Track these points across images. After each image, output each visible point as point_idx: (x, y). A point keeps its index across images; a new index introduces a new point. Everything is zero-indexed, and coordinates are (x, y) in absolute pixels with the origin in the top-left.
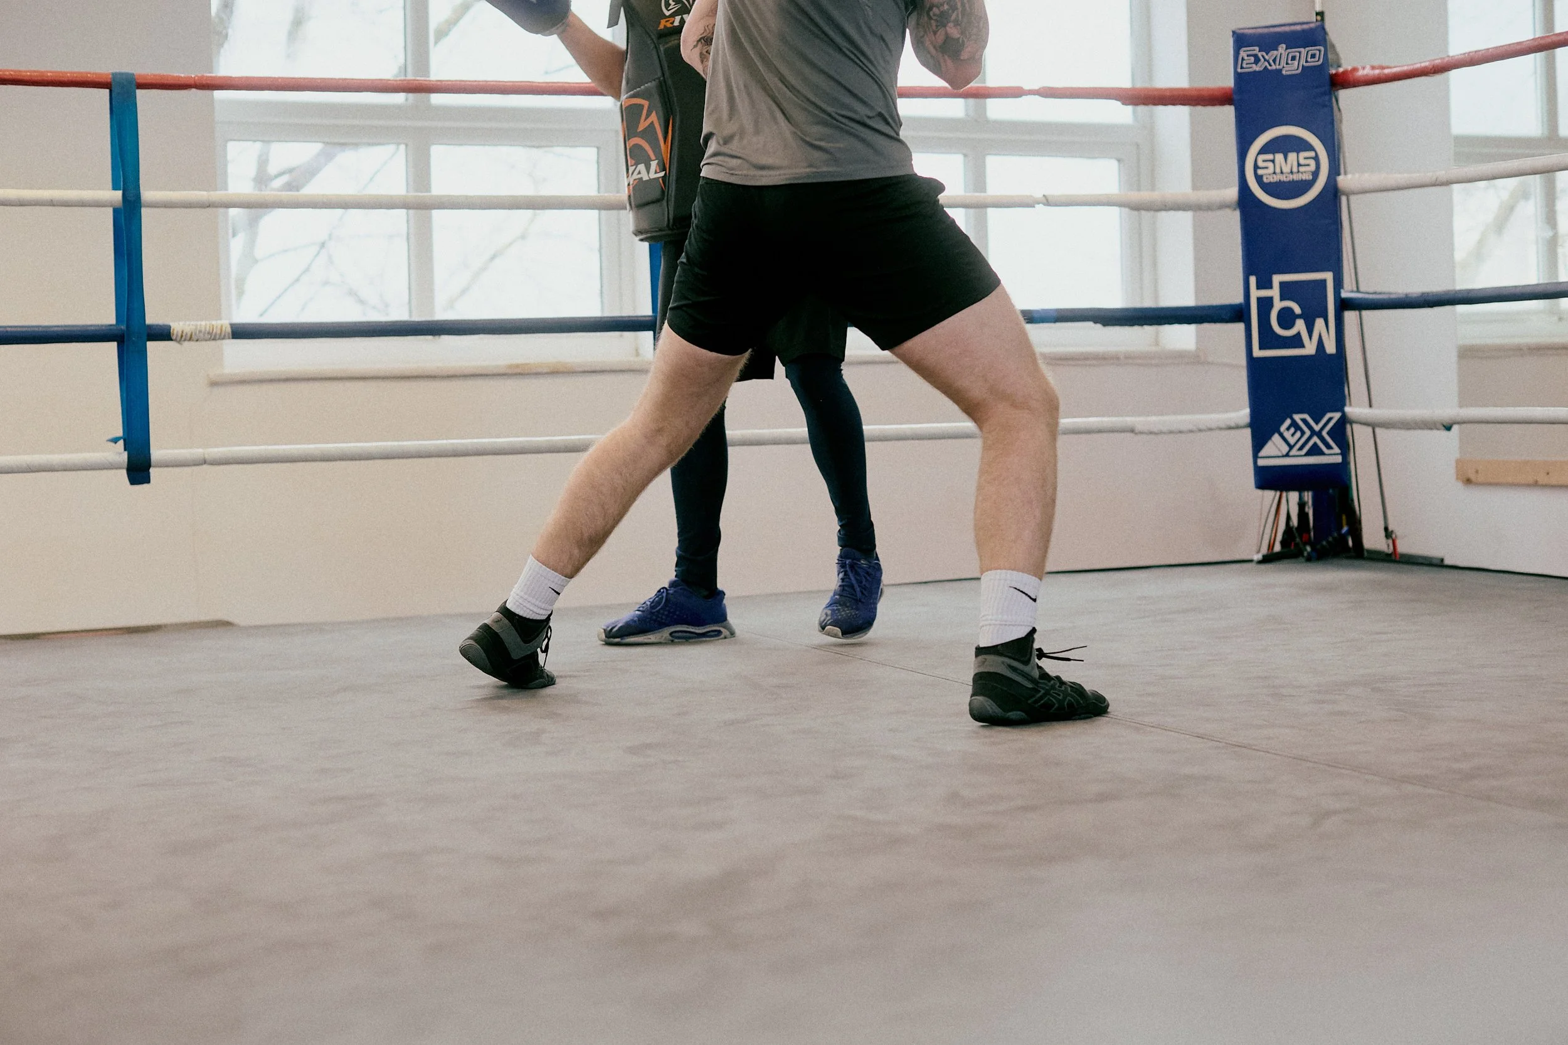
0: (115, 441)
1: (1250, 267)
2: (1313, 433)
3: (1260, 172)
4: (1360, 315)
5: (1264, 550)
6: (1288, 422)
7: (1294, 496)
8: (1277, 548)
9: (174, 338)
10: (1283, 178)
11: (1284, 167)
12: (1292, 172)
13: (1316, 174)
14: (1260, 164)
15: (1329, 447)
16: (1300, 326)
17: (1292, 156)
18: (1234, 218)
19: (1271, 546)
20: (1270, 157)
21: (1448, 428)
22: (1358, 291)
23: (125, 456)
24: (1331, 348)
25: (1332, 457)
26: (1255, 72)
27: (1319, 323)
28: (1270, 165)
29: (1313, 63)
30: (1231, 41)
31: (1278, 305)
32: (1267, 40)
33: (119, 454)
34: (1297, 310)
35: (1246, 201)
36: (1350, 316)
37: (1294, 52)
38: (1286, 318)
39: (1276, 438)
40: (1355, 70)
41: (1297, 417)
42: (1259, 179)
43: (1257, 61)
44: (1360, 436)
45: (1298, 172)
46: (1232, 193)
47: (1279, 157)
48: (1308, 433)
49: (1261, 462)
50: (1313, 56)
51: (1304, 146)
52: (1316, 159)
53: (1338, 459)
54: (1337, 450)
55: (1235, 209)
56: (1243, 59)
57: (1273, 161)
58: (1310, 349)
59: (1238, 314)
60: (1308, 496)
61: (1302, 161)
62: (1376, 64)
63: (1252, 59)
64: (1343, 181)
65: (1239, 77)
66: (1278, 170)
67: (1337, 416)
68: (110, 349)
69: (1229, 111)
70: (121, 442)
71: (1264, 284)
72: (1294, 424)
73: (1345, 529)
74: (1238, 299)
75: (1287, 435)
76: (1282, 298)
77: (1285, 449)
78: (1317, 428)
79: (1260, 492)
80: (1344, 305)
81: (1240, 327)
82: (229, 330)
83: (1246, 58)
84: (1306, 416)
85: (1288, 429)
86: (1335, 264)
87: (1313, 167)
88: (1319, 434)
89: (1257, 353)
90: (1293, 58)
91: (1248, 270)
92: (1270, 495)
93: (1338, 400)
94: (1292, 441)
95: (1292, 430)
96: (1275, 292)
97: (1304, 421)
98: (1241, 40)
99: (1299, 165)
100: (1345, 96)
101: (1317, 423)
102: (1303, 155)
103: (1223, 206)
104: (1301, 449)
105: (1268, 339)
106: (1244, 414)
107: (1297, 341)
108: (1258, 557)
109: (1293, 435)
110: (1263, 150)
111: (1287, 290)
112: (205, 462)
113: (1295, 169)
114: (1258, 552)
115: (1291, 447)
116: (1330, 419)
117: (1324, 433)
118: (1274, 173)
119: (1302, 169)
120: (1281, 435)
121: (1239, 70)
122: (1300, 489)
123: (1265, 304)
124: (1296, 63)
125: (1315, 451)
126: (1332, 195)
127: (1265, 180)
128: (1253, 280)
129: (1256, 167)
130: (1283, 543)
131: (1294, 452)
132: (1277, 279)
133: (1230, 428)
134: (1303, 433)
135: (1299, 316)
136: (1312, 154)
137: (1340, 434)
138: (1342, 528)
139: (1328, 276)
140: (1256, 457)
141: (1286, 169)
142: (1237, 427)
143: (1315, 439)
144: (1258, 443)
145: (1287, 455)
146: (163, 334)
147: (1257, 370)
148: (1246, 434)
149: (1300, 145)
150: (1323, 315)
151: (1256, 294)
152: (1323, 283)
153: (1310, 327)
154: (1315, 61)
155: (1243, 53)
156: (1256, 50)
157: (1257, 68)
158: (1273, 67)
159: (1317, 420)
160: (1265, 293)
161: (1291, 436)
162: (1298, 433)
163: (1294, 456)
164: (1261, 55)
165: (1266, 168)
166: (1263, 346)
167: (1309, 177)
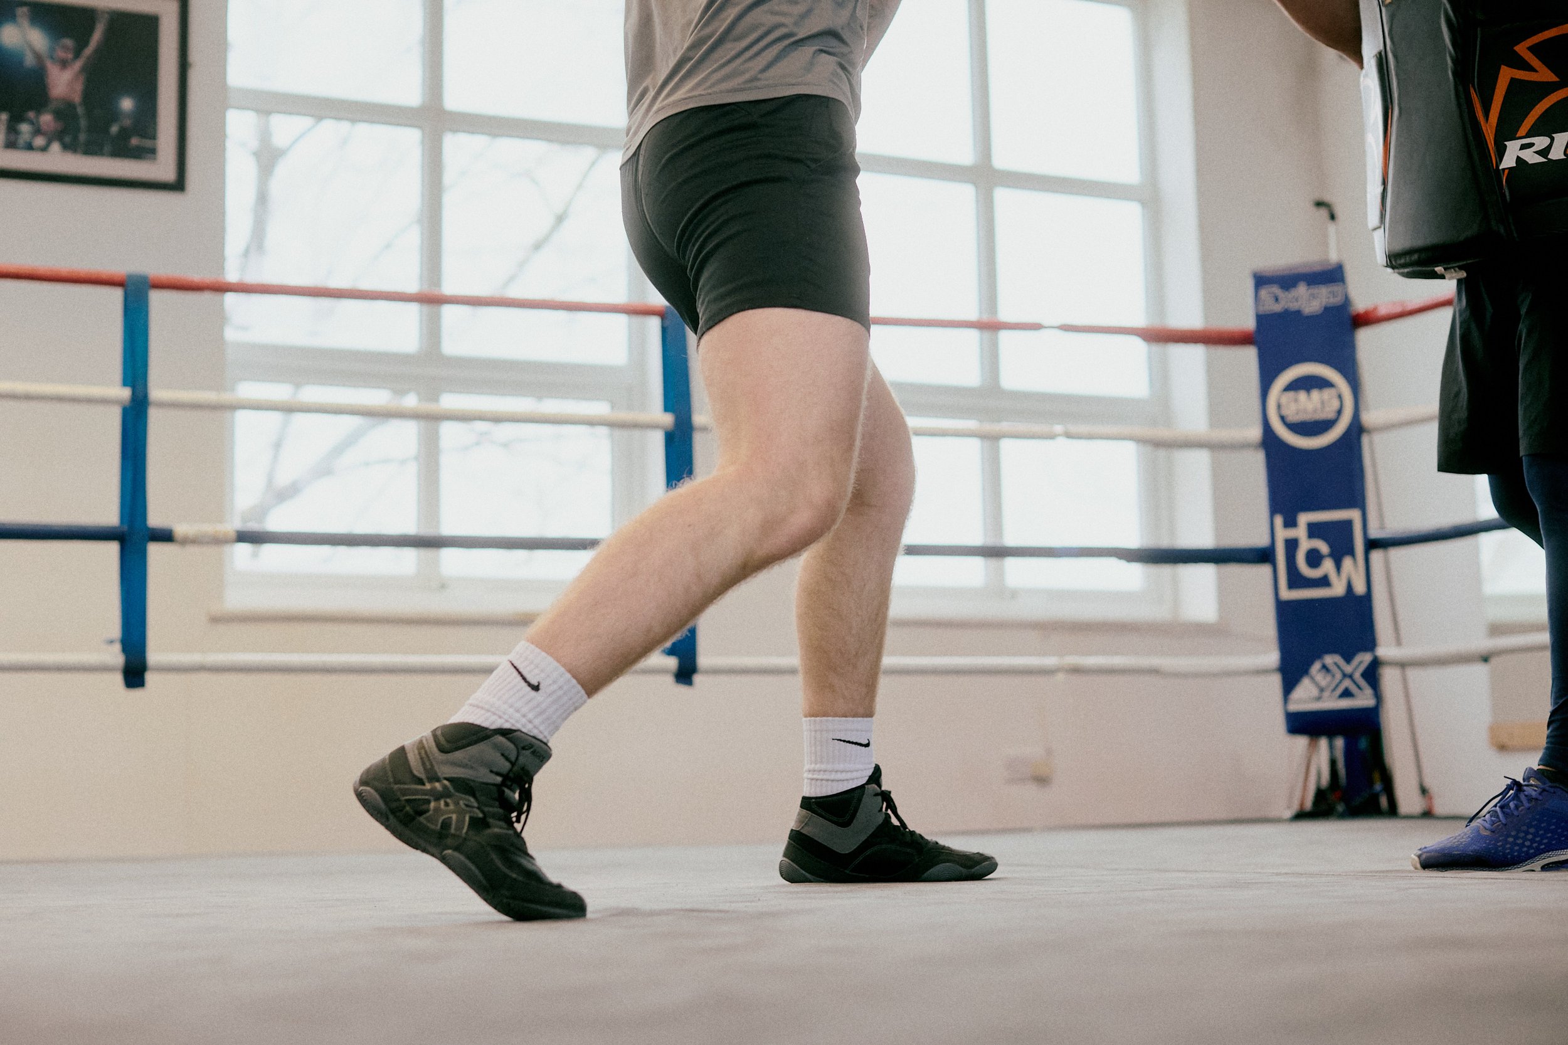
0: (112, 642)
1: (1276, 506)
2: (1345, 675)
4: (1386, 554)
5: (1295, 808)
7: (1323, 743)
8: (1308, 805)
9: (176, 539)
10: (1307, 417)
11: (1309, 405)
12: (1315, 411)
13: (1339, 412)
14: (1283, 401)
15: (1359, 688)
16: (1328, 566)
17: (1315, 394)
18: (1257, 462)
19: (1302, 804)
20: (1291, 394)
21: (1485, 659)
22: (1383, 529)
23: (120, 659)
24: (1360, 588)
25: (1364, 700)
26: (1276, 313)
27: (1347, 562)
28: (1293, 404)
29: (1334, 301)
30: (1250, 284)
31: (1305, 545)
32: (1288, 281)
33: (116, 657)
35: (1270, 442)
36: (1376, 556)
37: (1315, 290)
38: (1314, 559)
39: (1306, 682)
40: (1375, 309)
41: (1330, 660)
42: (1283, 418)
43: (1277, 300)
44: (1389, 678)
45: (1322, 409)
46: (1255, 433)
47: (1302, 395)
48: (1339, 676)
49: (1293, 707)
50: (1333, 296)
51: (1328, 384)
52: (1340, 397)
53: (1370, 701)
54: (1368, 691)
55: (1259, 448)
56: (1263, 299)
57: (1296, 400)
58: (1338, 589)
59: (1264, 556)
60: (1340, 742)
61: (1325, 399)
63: (1271, 299)
64: (1369, 418)
65: (1261, 319)
66: (1301, 408)
68: (111, 550)
69: (1249, 356)
70: (118, 645)
71: (1291, 523)
72: (1325, 668)
73: (1378, 787)
74: (1261, 540)
75: (1318, 677)
76: (1310, 536)
77: (1315, 692)
78: (1348, 669)
79: (1290, 737)
80: (1372, 545)
81: (1265, 570)
82: (234, 533)
83: (1267, 297)
84: (1337, 658)
85: (1320, 671)
86: (1359, 501)
87: (1336, 404)
88: (1351, 676)
89: (1287, 594)
90: (1314, 297)
91: (1275, 508)
92: (1302, 741)
93: (1370, 644)
94: (1323, 683)
95: (1323, 672)
96: (1300, 532)
97: (1336, 664)
98: (1261, 281)
99: (1322, 402)
100: (1365, 337)
101: (1348, 662)
102: (1327, 393)
103: (1246, 446)
104: (1334, 690)
105: (1296, 580)
106: (1272, 657)
107: (1324, 582)
108: (1288, 814)
109: (1325, 678)
110: (1287, 388)
111: (1315, 530)
112: (204, 668)
113: (1319, 406)
114: (1289, 808)
115: (1322, 690)
116: (1361, 662)
118: (1299, 411)
119: (1326, 408)
120: (1312, 679)
121: (1260, 310)
122: (1331, 735)
123: (1292, 545)
124: (1316, 302)
125: (1347, 694)
126: (1357, 430)
127: (1289, 419)
128: (1279, 520)
129: (1279, 407)
130: (1315, 799)
131: (1326, 694)
132: (1304, 519)
133: (1258, 672)
134: (1333, 676)
135: (1327, 555)
136: (1334, 391)
137: (1372, 674)
138: (1371, 784)
139: (1354, 515)
141: (1310, 407)
142: (1267, 671)
143: (1347, 683)
144: (1289, 686)
145: (1319, 699)
146: (165, 536)
147: (1286, 612)
148: (1276, 681)
149: (1322, 383)
150: (1351, 552)
151: (1282, 534)
152: (1348, 524)
153: (1338, 566)
154: (1337, 300)
155: (1263, 293)
156: (1276, 289)
157: (1277, 308)
158: (1294, 306)
159: (1348, 659)
160: (1291, 533)
161: (1322, 679)
162: (1329, 678)
163: (1326, 699)
164: (1282, 294)
165: (1288, 407)
166: (1291, 586)
167: (1331, 415)
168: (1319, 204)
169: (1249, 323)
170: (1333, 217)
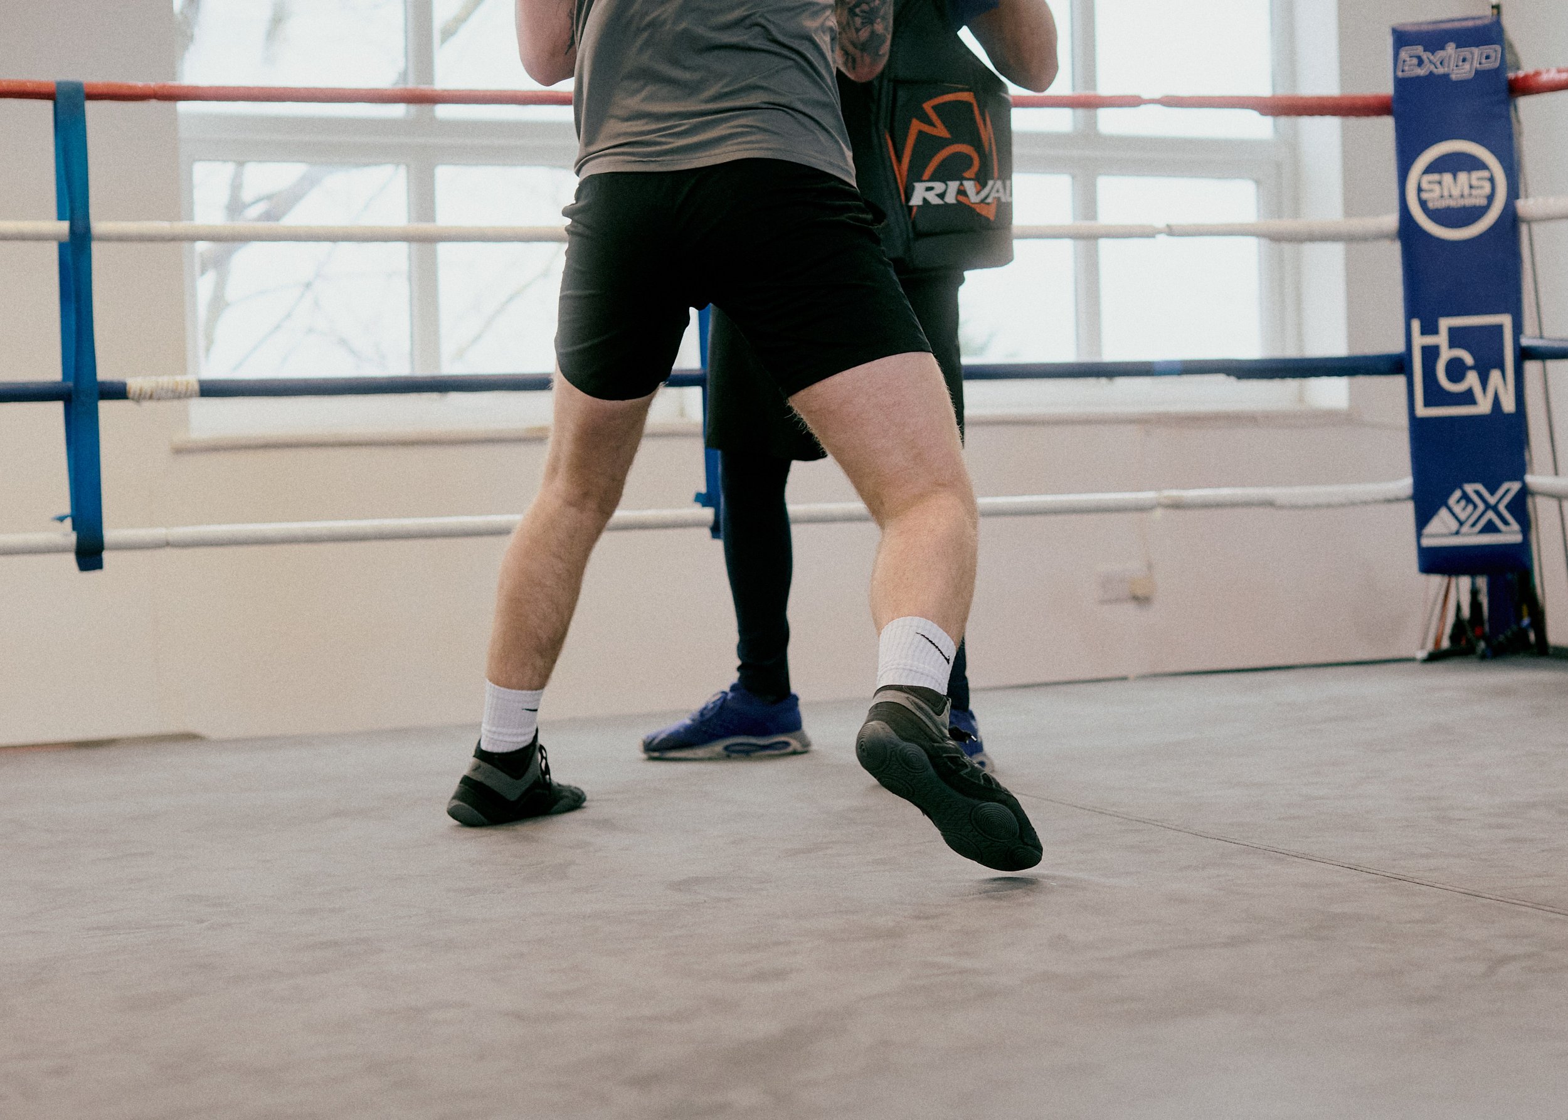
0: (61, 519)
1: (1412, 309)
2: (1488, 506)
3: (1424, 196)
4: (1544, 367)
5: (1430, 646)
6: (1458, 494)
7: (1465, 582)
8: (1445, 644)
9: (131, 396)
10: (1452, 203)
11: (1455, 190)
12: (1462, 196)
13: (1491, 198)
14: (1424, 186)
15: (1506, 523)
16: (1472, 379)
17: (1463, 176)
18: (1392, 255)
19: (1438, 642)
20: (1435, 177)
22: (1541, 337)
23: (72, 538)
24: (1509, 405)
25: (1510, 535)
26: (1418, 78)
27: (1495, 376)
28: (1437, 187)
29: (1488, 65)
30: (1389, 41)
31: (1446, 354)
32: (1433, 39)
33: (67, 535)
34: (1469, 360)
35: (1408, 231)
36: (1532, 368)
37: (1465, 52)
38: (1456, 370)
39: (1443, 512)
40: (1537, 74)
41: (1469, 488)
42: (1423, 204)
43: (1421, 62)
44: (1544, 512)
45: (1470, 195)
46: (1391, 221)
47: (1447, 178)
48: (1481, 507)
49: (1426, 542)
50: (1487, 57)
51: (1478, 165)
52: (1492, 180)
53: (1518, 538)
54: (1515, 526)
55: (1394, 240)
56: (1404, 61)
57: (1440, 183)
58: (1483, 406)
59: (1398, 365)
60: (1482, 582)
61: (1474, 183)
62: (1562, 66)
63: (1415, 61)
64: (1524, 206)
65: (1401, 83)
66: (1446, 193)
67: (1515, 486)
69: (1387, 124)
70: (68, 522)
71: (1429, 328)
72: (1465, 497)
73: (1526, 621)
74: (1397, 346)
75: (1457, 509)
76: (1452, 345)
77: (1454, 525)
78: (1492, 500)
79: (1424, 577)
80: (1524, 354)
81: (1400, 381)
82: (196, 387)
83: (1408, 59)
84: (1480, 487)
85: (1458, 502)
86: (1513, 305)
87: (1486, 189)
88: (1495, 508)
89: (1422, 411)
90: (1464, 60)
91: (1411, 312)
92: (1436, 581)
93: (1518, 469)
94: (1462, 516)
95: (1463, 503)
96: (1441, 339)
97: (1477, 493)
98: (1402, 39)
99: (1471, 187)
100: (1526, 105)
101: (1492, 493)
102: (1476, 175)
103: (1380, 236)
104: (1474, 525)
105: (1434, 395)
106: (1405, 484)
107: (1468, 398)
108: (1421, 654)
109: (1464, 509)
110: (1430, 169)
111: (1457, 337)
112: (168, 544)
113: (1466, 191)
114: (1423, 647)
115: (1461, 523)
116: (1507, 491)
117: (1502, 508)
118: (1442, 197)
119: (1474, 192)
120: (1450, 509)
121: (1400, 74)
122: (1472, 573)
123: (1430, 354)
124: (1467, 66)
125: (1490, 528)
126: (1510, 222)
127: (1431, 205)
128: (1416, 325)
129: (1420, 190)
130: (1453, 638)
131: (1465, 529)
132: (1445, 323)
133: (1389, 501)
134: (1475, 506)
135: (1471, 368)
136: (1485, 174)
137: (1520, 508)
138: (1521, 618)
139: (1506, 320)
140: (1419, 535)
141: (1456, 192)
142: (1398, 500)
143: (1490, 515)
144: (1423, 518)
145: (1457, 533)
146: (117, 392)
147: (1420, 430)
148: (1408, 510)
149: (1472, 164)
150: (1499, 364)
151: (1419, 342)
152: (1499, 328)
153: (1484, 381)
154: (1493, 64)
155: (1404, 54)
156: (1419, 50)
157: (1421, 72)
158: (1441, 70)
159: (1492, 492)
160: (1430, 340)
161: (1462, 511)
162: (1470, 508)
163: (1465, 535)
164: (1425, 56)
165: (1431, 191)
166: (1428, 403)
167: (1483, 202)
169: (1386, 88)
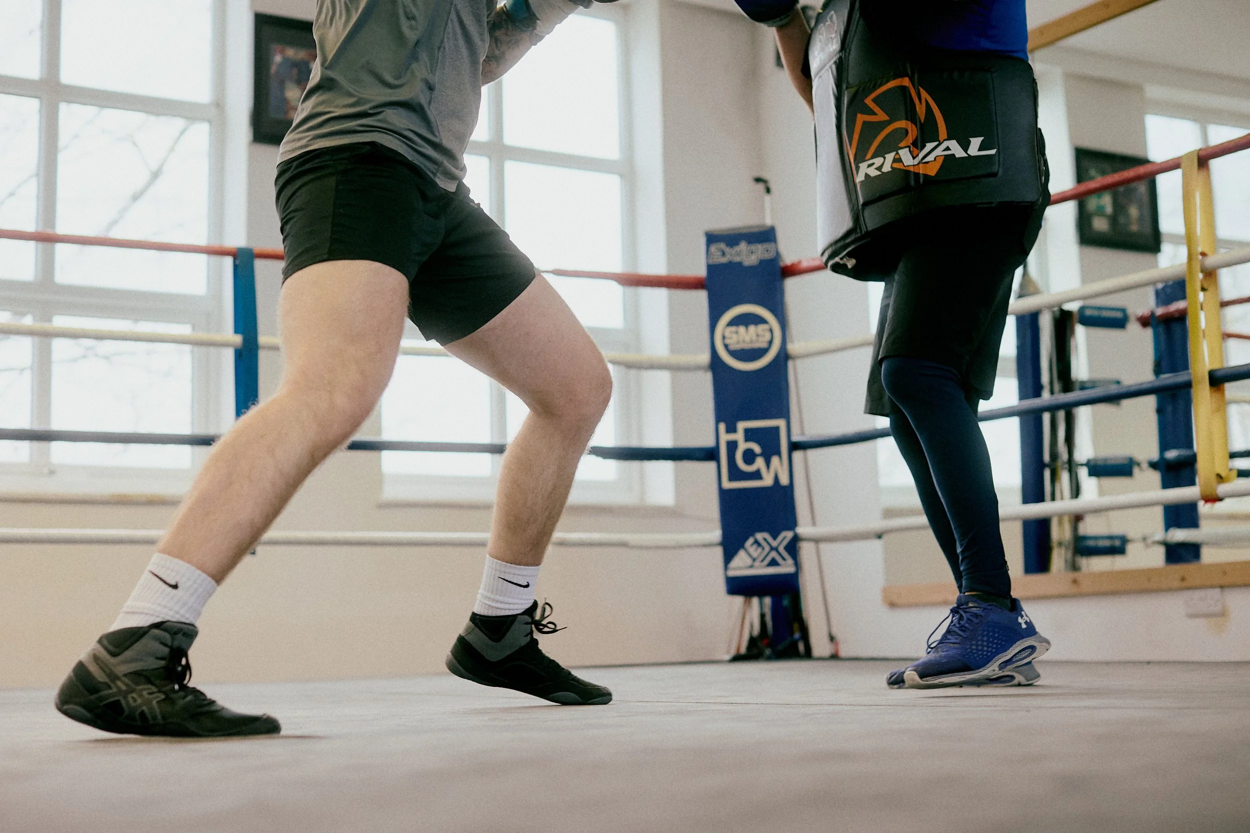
1: (720, 416)
2: (772, 549)
3: (728, 341)
4: (805, 453)
5: (733, 652)
6: (751, 540)
7: (755, 601)
8: (743, 650)
10: (745, 346)
11: (747, 337)
12: (751, 341)
13: (771, 342)
14: (727, 334)
15: (784, 559)
16: (760, 463)
17: (752, 328)
18: (706, 380)
19: (738, 650)
20: (733, 329)
21: (879, 536)
22: (803, 434)
24: (784, 480)
25: (787, 567)
26: (722, 264)
27: (775, 460)
28: (735, 336)
29: (767, 256)
30: (703, 241)
31: (742, 446)
32: (732, 238)
34: (757, 449)
35: (716, 365)
36: (798, 455)
37: (753, 247)
38: (749, 457)
39: (742, 552)
40: (800, 262)
41: (760, 536)
42: (726, 346)
43: (724, 254)
44: (806, 551)
45: (757, 340)
46: (705, 358)
47: (742, 329)
48: (767, 549)
49: (732, 573)
50: (767, 251)
51: (762, 321)
52: (771, 331)
53: (791, 569)
54: (790, 561)
55: (707, 370)
56: (713, 253)
57: (737, 333)
58: (767, 481)
59: (710, 455)
60: (768, 601)
61: (760, 332)
63: (719, 253)
64: (792, 348)
65: (711, 268)
67: (789, 535)
69: (702, 297)
71: (731, 429)
72: (756, 542)
73: (797, 635)
74: (709, 442)
75: (751, 550)
76: (746, 439)
77: (749, 561)
78: (774, 544)
79: (730, 597)
80: (795, 446)
81: (711, 466)
83: (716, 252)
84: (766, 535)
85: (752, 545)
86: (785, 413)
87: (768, 336)
88: (776, 549)
89: (727, 485)
90: (752, 252)
91: (718, 420)
92: (739, 600)
93: (792, 523)
94: (755, 555)
95: (755, 545)
96: (739, 436)
97: (765, 539)
98: (712, 238)
99: (757, 335)
100: (791, 285)
101: (775, 540)
102: (762, 327)
103: (697, 368)
104: (762, 561)
105: (735, 474)
106: (716, 534)
107: (757, 475)
108: (728, 657)
109: (756, 550)
110: (730, 324)
111: (750, 435)
113: (754, 338)
114: (728, 652)
115: (754, 560)
116: (784, 538)
117: (781, 549)
118: (739, 341)
119: (761, 339)
120: (746, 550)
121: (710, 262)
122: (761, 595)
123: (732, 446)
124: (754, 256)
125: (773, 563)
126: (784, 357)
127: (731, 347)
128: (722, 427)
129: (724, 338)
130: (749, 645)
131: (757, 564)
132: (742, 426)
133: (705, 546)
134: (763, 549)
135: (759, 455)
136: (766, 326)
137: (793, 548)
138: (792, 634)
139: (781, 423)
141: (747, 339)
142: (712, 545)
143: (774, 554)
144: (729, 556)
145: (751, 567)
147: (727, 499)
148: (719, 552)
149: (758, 320)
150: (778, 453)
151: (725, 437)
152: (776, 429)
153: (768, 463)
154: (770, 255)
155: (713, 248)
156: (722, 246)
157: (724, 260)
158: (737, 259)
159: (775, 537)
160: (732, 437)
161: (754, 551)
162: (760, 550)
163: (757, 568)
164: (727, 250)
165: (731, 338)
166: (732, 478)
167: (764, 345)
168: (758, 180)
169: (700, 271)
170: (768, 190)
